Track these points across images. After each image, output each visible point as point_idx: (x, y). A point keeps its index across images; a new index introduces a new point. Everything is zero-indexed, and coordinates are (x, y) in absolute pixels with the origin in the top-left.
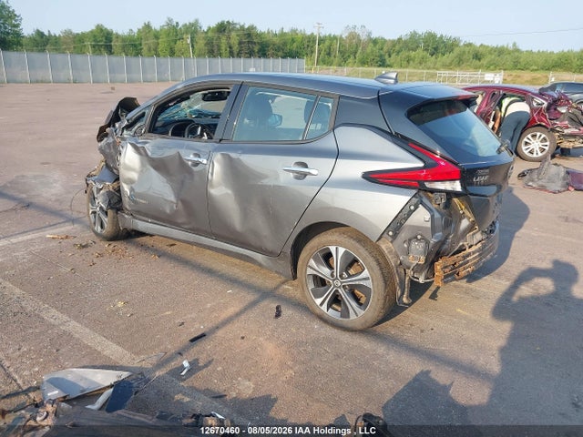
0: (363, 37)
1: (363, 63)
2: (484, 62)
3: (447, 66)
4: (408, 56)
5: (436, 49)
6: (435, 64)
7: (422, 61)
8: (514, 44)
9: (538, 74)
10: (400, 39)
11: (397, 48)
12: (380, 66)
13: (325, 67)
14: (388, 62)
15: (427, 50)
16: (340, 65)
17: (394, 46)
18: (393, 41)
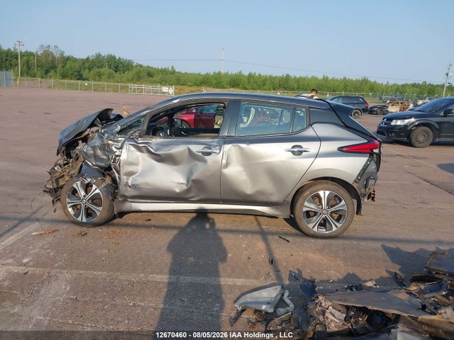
0: (57, 55)
1: (64, 77)
2: (156, 78)
3: (131, 80)
4: (99, 72)
5: (116, 67)
6: (121, 79)
7: (110, 77)
8: (172, 68)
9: (194, 88)
10: (88, 59)
11: (87, 65)
12: (79, 79)
13: (29, 78)
14: (84, 76)
15: (110, 68)
16: (42, 78)
17: (84, 64)
18: (83, 60)
